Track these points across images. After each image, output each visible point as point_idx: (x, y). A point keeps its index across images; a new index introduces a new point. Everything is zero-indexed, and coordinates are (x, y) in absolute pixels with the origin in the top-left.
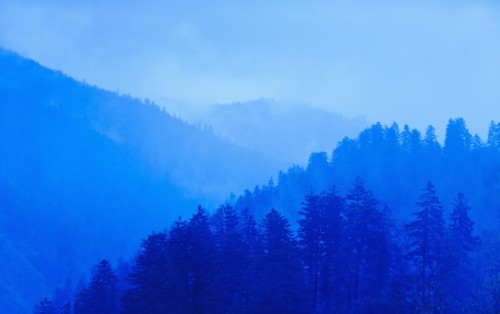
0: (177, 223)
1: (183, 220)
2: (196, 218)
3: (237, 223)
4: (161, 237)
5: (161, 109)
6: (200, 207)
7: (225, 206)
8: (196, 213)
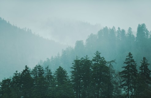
0: (15, 74)
1: (18, 73)
2: (24, 71)
3: (43, 73)
4: (8, 80)
5: (7, 22)
6: (26, 66)
7: (38, 65)
8: (24, 69)
